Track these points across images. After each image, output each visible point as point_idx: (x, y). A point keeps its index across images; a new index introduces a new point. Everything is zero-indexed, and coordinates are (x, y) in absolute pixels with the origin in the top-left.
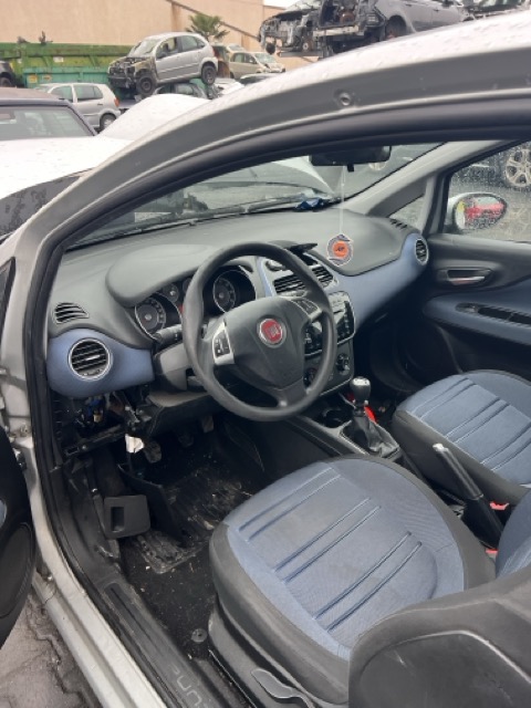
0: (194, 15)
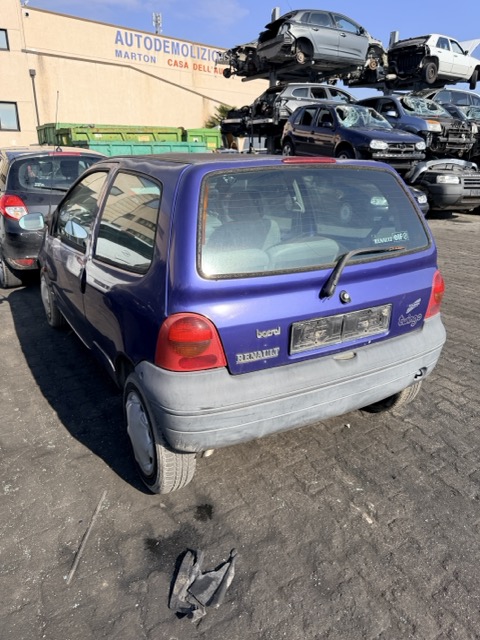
0: (218, 106)
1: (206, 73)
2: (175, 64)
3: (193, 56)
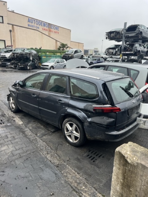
0: (61, 43)
1: (53, 33)
2: (44, 30)
3: (49, 28)
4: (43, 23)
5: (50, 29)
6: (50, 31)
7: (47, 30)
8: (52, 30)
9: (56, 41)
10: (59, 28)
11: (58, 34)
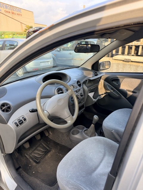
1: (15, 15)
2: (7, 12)
3: (11, 10)
4: (4, 6)
5: (13, 11)
6: (13, 13)
7: (10, 13)
8: (15, 12)
9: (21, 23)
10: (22, 10)
11: (21, 16)
